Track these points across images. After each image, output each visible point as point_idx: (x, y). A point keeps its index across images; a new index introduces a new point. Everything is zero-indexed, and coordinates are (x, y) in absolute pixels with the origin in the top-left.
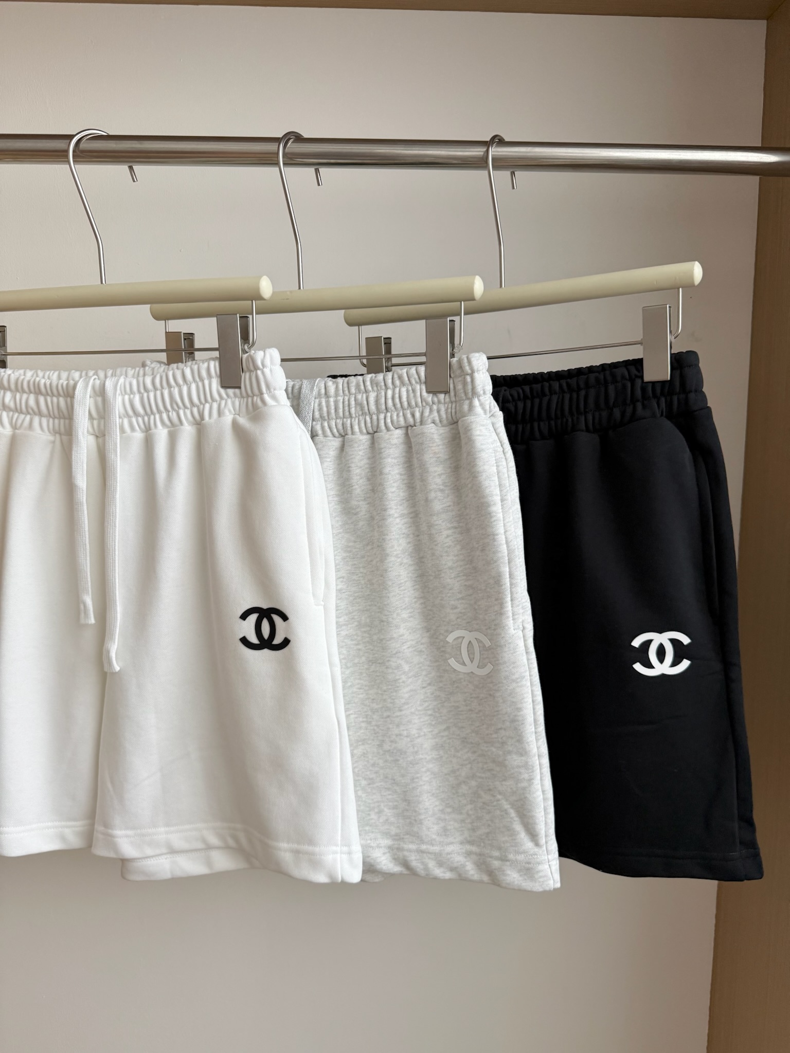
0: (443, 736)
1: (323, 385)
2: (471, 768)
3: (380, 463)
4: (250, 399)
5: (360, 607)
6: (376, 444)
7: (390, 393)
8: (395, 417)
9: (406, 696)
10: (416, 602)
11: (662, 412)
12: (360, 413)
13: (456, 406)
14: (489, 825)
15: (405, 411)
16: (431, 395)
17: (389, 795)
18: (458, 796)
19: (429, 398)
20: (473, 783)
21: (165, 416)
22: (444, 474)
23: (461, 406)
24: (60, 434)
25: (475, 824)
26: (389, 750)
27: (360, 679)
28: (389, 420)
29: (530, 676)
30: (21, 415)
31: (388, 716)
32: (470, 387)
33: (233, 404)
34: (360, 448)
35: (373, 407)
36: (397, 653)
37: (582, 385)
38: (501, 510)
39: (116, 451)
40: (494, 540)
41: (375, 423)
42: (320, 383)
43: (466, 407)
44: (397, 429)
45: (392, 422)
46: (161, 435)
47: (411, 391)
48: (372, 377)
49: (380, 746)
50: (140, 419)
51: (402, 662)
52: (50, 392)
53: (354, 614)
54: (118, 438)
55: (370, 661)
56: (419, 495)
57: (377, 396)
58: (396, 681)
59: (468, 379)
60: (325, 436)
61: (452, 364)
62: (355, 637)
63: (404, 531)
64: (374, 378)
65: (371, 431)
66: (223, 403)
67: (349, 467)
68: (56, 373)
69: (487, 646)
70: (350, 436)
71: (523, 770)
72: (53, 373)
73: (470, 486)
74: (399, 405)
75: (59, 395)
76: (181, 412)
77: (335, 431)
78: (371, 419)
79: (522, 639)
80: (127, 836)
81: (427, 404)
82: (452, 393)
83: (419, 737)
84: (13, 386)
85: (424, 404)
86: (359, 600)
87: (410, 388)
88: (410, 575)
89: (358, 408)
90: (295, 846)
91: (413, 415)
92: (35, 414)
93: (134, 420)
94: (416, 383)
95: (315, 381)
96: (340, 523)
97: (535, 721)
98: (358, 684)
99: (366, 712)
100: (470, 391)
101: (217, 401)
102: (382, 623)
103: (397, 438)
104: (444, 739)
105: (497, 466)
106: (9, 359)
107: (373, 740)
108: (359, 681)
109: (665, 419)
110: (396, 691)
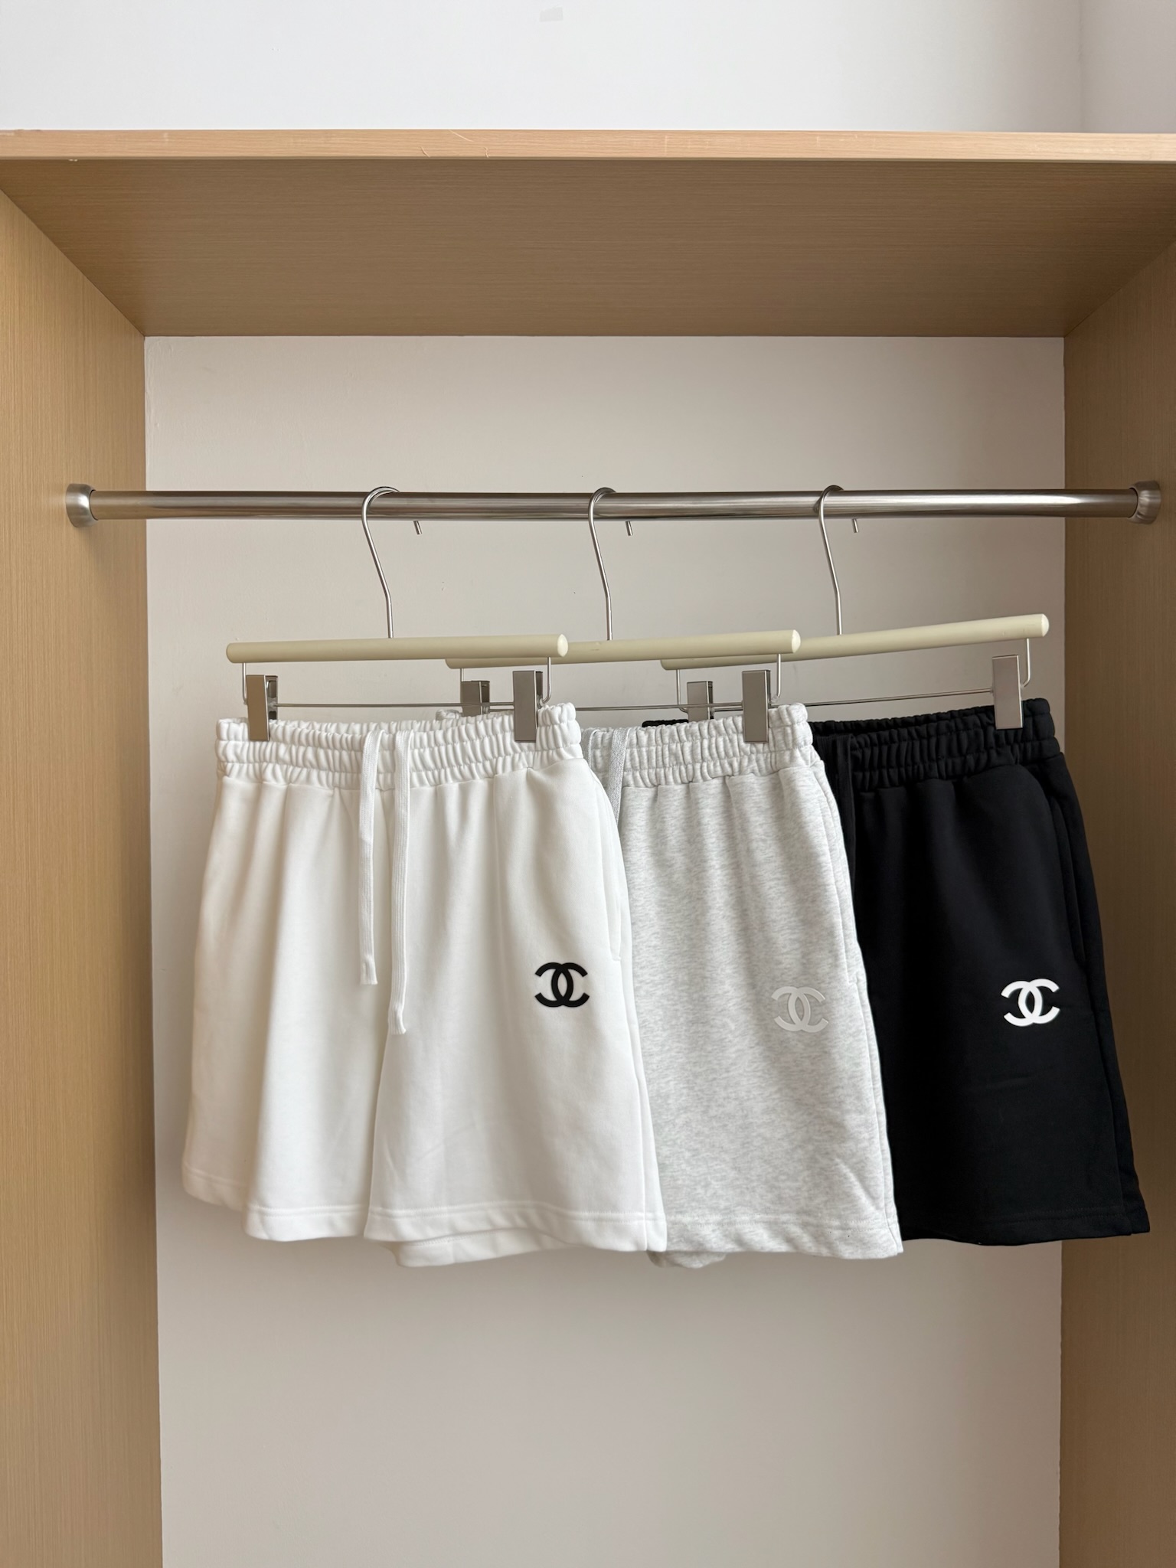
0: (774, 1099)
1: (635, 735)
2: (807, 1132)
3: (697, 813)
4: (545, 753)
5: (677, 965)
6: (692, 795)
7: (706, 743)
8: (712, 767)
9: (734, 1056)
10: (740, 957)
11: (1017, 760)
12: (675, 763)
13: (776, 756)
14: (827, 1193)
15: (722, 761)
16: (749, 745)
17: (716, 1165)
18: (794, 1162)
19: (747, 747)
20: (810, 1147)
21: (456, 770)
22: (765, 824)
23: (782, 756)
24: (340, 788)
25: (812, 1192)
26: (716, 1116)
27: (679, 1042)
28: (705, 770)
29: (867, 1029)
30: (296, 768)
31: (715, 1079)
32: (790, 738)
33: (527, 757)
34: (675, 798)
35: (688, 757)
36: (722, 1010)
37: (932, 732)
38: (830, 861)
39: (407, 806)
40: (826, 891)
41: (691, 773)
42: (631, 733)
43: (787, 758)
44: (713, 778)
45: (709, 771)
46: (452, 789)
47: (728, 741)
48: (686, 727)
49: (705, 1112)
50: (430, 773)
51: (728, 1020)
52: (332, 745)
53: (669, 972)
54: (409, 792)
55: (691, 1021)
56: (740, 845)
57: (692, 746)
58: (722, 1040)
59: (789, 730)
60: (637, 785)
61: (770, 715)
62: (672, 997)
63: (725, 883)
64: (688, 728)
65: (686, 781)
66: (517, 756)
67: (664, 818)
68: (335, 725)
69: (820, 1001)
70: (663, 786)
71: (862, 1129)
72: (331, 726)
73: (796, 836)
74: (715, 755)
75: (342, 748)
76: (473, 765)
77: (648, 781)
78: (686, 768)
79: (857, 992)
80: (408, 1216)
81: (745, 753)
82: (771, 744)
83: (748, 1100)
84: (288, 738)
85: (742, 754)
86: (675, 957)
87: (727, 738)
88: (734, 928)
89: (673, 758)
90: (597, 1214)
91: (731, 765)
92: (312, 766)
93: (423, 774)
94: (733, 732)
95: (627, 730)
96: (653, 876)
97: (873, 1077)
98: (677, 1047)
99: (687, 1077)
100: (791, 742)
101: (510, 755)
102: (705, 980)
103: (714, 788)
104: (777, 1101)
105: (824, 816)
106: (280, 710)
107: (697, 1106)
108: (677, 1044)
109: (1020, 766)
110: (723, 1051)
